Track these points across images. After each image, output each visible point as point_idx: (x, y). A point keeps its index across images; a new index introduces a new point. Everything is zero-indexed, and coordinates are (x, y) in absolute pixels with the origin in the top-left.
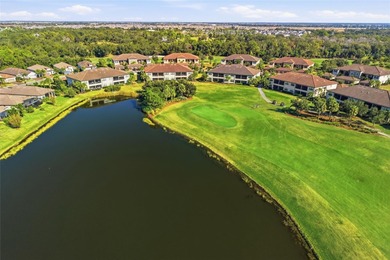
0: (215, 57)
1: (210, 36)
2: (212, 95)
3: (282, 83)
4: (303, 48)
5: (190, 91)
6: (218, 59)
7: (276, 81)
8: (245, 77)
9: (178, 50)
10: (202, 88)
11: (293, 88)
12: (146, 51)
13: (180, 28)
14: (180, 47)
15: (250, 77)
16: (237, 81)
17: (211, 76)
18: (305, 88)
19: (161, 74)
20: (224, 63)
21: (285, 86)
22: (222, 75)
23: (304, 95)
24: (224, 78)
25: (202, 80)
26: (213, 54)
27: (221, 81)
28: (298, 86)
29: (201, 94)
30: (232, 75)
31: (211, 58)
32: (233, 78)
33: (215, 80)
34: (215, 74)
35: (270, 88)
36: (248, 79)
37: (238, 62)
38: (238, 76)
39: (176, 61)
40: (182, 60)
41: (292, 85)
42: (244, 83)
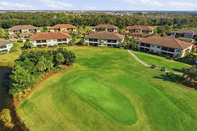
0: (87, 27)
1: (82, 15)
2: (91, 60)
3: (148, 45)
4: (138, 20)
5: (69, 59)
6: (89, 28)
7: (142, 44)
8: (115, 41)
9: (62, 23)
10: (81, 52)
11: (160, 50)
12: (40, 24)
13: (65, 12)
14: (63, 21)
15: (120, 41)
16: (108, 45)
17: (87, 41)
18: (172, 50)
19: (45, 41)
20: (94, 30)
21: (151, 48)
22: (96, 40)
23: (171, 56)
24: (98, 42)
25: (80, 44)
26: (85, 25)
27: (96, 45)
28: (164, 48)
29: (81, 59)
30: (105, 40)
31: (84, 28)
32: (105, 42)
33: (91, 44)
34: (90, 40)
35: (137, 50)
36: (118, 43)
37: (104, 29)
38: (109, 41)
39: (59, 30)
40: (64, 29)
41: (158, 47)
42: (115, 46)
